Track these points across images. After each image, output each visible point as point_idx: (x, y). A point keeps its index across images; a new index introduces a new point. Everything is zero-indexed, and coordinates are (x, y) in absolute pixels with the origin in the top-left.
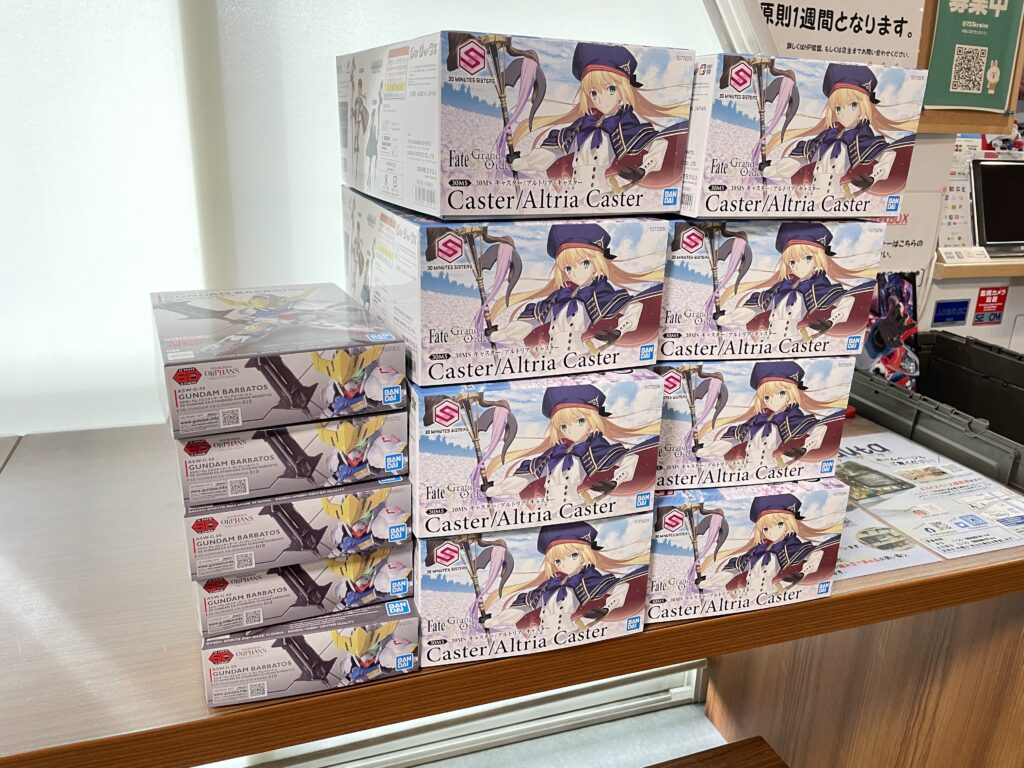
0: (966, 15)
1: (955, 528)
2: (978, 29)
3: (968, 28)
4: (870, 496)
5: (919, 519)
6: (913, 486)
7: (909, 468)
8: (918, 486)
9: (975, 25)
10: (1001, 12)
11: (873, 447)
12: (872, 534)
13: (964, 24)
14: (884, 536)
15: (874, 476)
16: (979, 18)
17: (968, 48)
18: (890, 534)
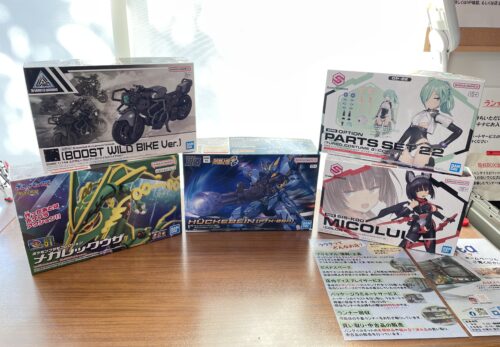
1: (491, 314)
4: (447, 283)
5: (469, 304)
6: (479, 280)
7: (483, 267)
8: (483, 280)
11: (469, 249)
12: (433, 310)
14: (440, 313)
15: (458, 269)
18: (445, 313)
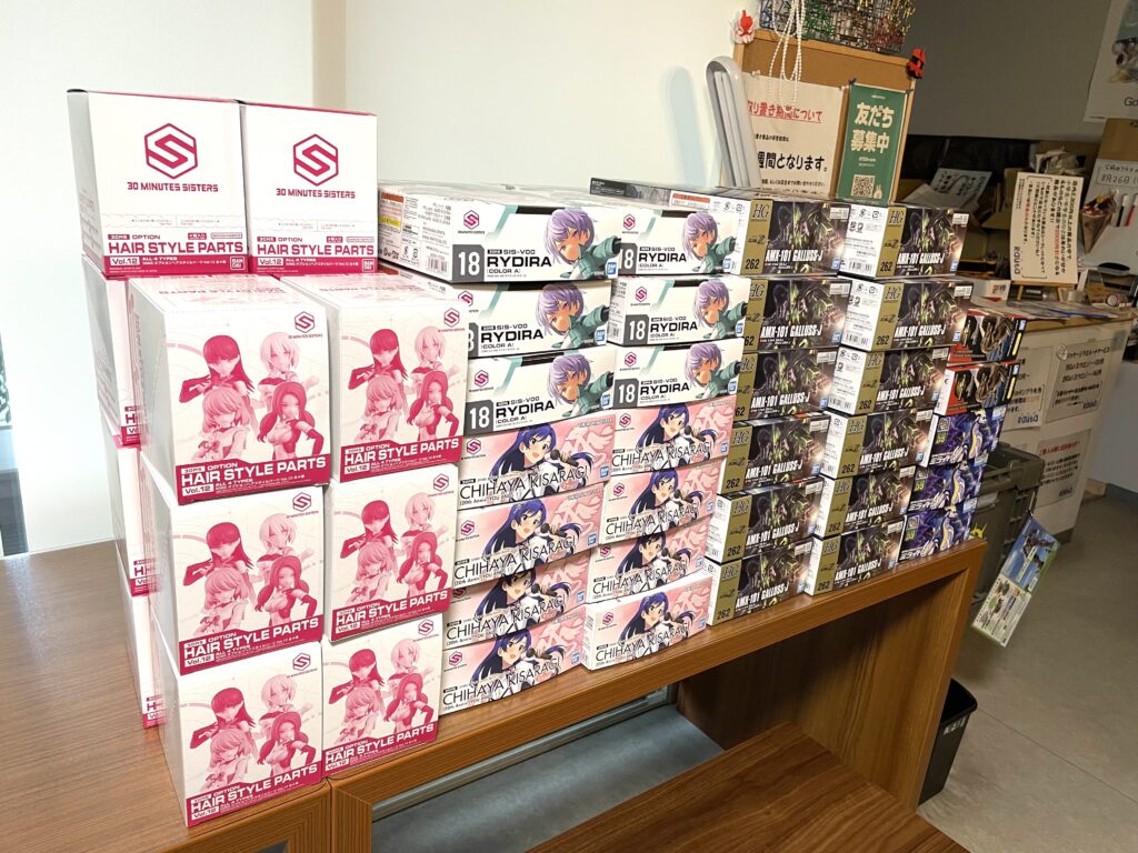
0: (862, 153)
2: (869, 162)
3: (862, 162)
9: (867, 159)
10: (885, 149)
13: (860, 159)
16: (870, 154)
17: (863, 177)
